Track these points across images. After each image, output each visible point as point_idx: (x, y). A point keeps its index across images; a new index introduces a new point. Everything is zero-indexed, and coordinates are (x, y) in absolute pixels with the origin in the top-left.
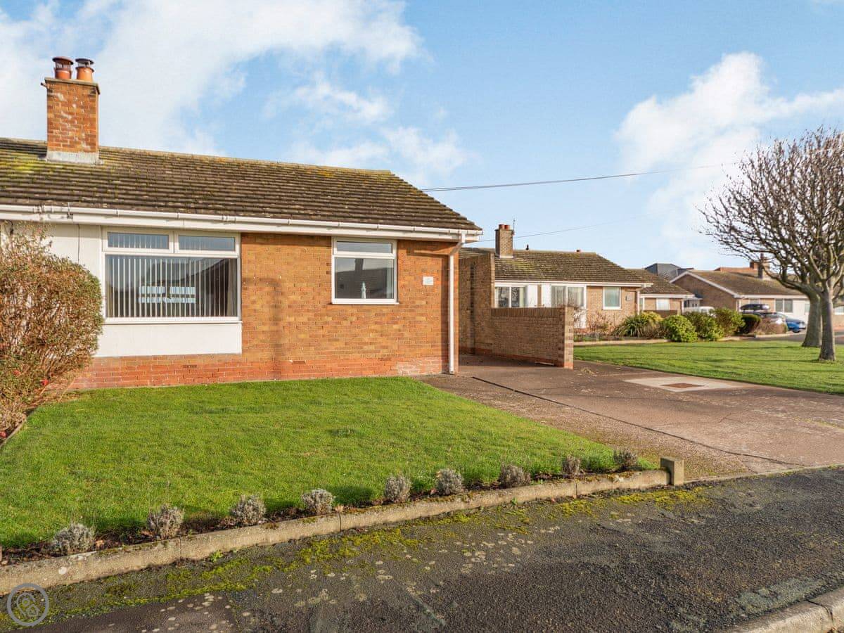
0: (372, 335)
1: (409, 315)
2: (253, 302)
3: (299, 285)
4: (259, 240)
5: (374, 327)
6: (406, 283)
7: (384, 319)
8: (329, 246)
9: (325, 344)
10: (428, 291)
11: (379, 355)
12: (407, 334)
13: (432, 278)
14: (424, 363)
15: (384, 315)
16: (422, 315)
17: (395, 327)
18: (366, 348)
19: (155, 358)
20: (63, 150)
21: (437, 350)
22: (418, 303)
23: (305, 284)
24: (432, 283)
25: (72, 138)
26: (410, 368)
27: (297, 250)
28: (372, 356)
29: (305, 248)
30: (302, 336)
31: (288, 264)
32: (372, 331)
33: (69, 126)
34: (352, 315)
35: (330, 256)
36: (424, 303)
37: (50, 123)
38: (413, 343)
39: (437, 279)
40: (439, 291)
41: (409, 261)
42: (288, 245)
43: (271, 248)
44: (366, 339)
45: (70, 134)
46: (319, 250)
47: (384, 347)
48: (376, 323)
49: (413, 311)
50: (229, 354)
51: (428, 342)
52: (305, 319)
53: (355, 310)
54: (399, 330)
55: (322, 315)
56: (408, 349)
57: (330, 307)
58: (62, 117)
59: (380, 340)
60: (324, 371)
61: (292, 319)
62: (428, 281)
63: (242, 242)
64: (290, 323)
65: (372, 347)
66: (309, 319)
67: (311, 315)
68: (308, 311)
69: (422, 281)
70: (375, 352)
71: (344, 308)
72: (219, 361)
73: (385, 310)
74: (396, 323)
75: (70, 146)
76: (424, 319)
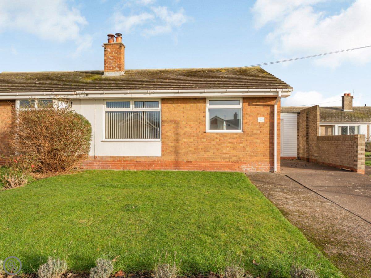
0: (228, 149)
1: (249, 138)
2: (167, 132)
3: (189, 123)
4: (170, 102)
5: (229, 145)
6: (248, 121)
7: (235, 141)
8: (205, 103)
9: (202, 153)
10: (261, 126)
11: (232, 160)
12: (248, 149)
13: (263, 118)
14: (258, 165)
15: (235, 138)
16: (257, 138)
17: (241, 145)
18: (224, 156)
19: (124, 157)
20: (110, 72)
21: (267, 158)
22: (255, 132)
23: (192, 123)
24: (263, 121)
25: (113, 66)
26: (250, 168)
27: (188, 106)
28: (228, 160)
29: (192, 104)
30: (190, 149)
31: (184, 113)
32: (228, 147)
33: (111, 61)
34: (217, 138)
35: (205, 108)
36: (259, 132)
37: (105, 61)
38: (252, 154)
39: (267, 118)
40: (268, 125)
41: (249, 109)
42: (184, 103)
43: (175, 105)
44: (224, 151)
45: (112, 64)
46: (199, 105)
47: (234, 156)
48: (230, 143)
49: (252, 136)
50: (155, 157)
51: (261, 154)
52: (192, 140)
53: (218, 136)
54: (244, 147)
55: (201, 138)
56: (249, 157)
57: (205, 134)
58: (109, 58)
59: (233, 151)
60: (201, 167)
61: (185, 140)
62: (261, 119)
63: (162, 103)
64: (184, 142)
65: (228, 156)
66: (194, 140)
67: (195, 138)
68: (194, 136)
69: (257, 120)
70: (230, 158)
71: (212, 134)
72: (151, 159)
73: (235, 136)
74: (242, 143)
75: (112, 70)
76: (258, 141)
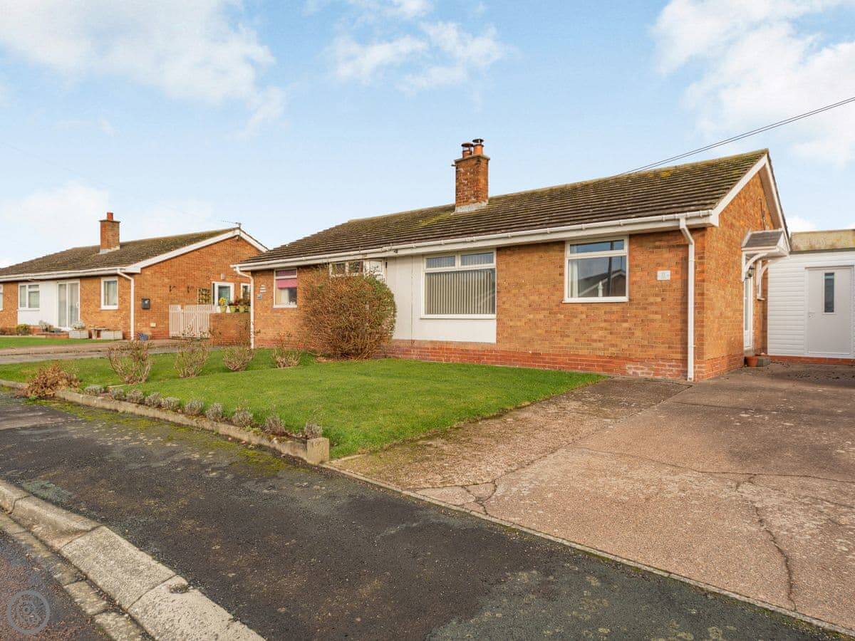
0: (600, 333)
1: (641, 312)
2: (504, 303)
3: (537, 287)
4: (508, 252)
5: (603, 325)
6: (638, 279)
7: (613, 317)
8: (563, 251)
9: (558, 339)
10: (664, 287)
11: (607, 353)
12: (638, 333)
13: (668, 273)
14: (658, 365)
15: (614, 313)
16: (656, 313)
17: (625, 325)
18: (595, 345)
19: (447, 343)
20: (463, 205)
21: (676, 353)
22: (651, 299)
23: (541, 286)
24: (669, 278)
25: (467, 196)
26: (642, 369)
27: (535, 257)
28: (601, 353)
29: (541, 254)
30: (539, 331)
31: (529, 269)
32: (601, 329)
33: (465, 188)
34: (582, 313)
35: (563, 259)
36: (659, 299)
37: (457, 189)
38: (646, 343)
39: (677, 272)
40: (678, 285)
41: (641, 257)
42: (529, 253)
43: (515, 258)
44: (595, 337)
45: (466, 193)
46: (553, 254)
47: (613, 345)
48: (605, 321)
49: (645, 309)
50: (488, 343)
51: (663, 343)
52: (541, 316)
53: (584, 309)
54: (630, 329)
55: (556, 313)
56: (639, 349)
57: (562, 306)
58: (463, 183)
59: (609, 337)
60: (556, 363)
61: (531, 316)
62: (664, 275)
63: (498, 255)
64: (530, 320)
65: (601, 345)
66: (545, 316)
67: (546, 313)
68: (544, 309)
69: (656, 276)
70: (604, 349)
71: (575, 306)
72: (482, 348)
73: (615, 308)
74: (626, 321)
75: (466, 201)
76: (658, 317)
